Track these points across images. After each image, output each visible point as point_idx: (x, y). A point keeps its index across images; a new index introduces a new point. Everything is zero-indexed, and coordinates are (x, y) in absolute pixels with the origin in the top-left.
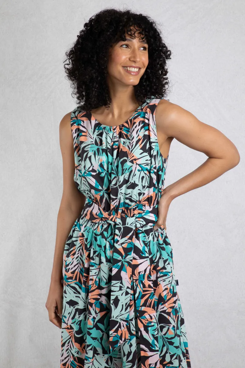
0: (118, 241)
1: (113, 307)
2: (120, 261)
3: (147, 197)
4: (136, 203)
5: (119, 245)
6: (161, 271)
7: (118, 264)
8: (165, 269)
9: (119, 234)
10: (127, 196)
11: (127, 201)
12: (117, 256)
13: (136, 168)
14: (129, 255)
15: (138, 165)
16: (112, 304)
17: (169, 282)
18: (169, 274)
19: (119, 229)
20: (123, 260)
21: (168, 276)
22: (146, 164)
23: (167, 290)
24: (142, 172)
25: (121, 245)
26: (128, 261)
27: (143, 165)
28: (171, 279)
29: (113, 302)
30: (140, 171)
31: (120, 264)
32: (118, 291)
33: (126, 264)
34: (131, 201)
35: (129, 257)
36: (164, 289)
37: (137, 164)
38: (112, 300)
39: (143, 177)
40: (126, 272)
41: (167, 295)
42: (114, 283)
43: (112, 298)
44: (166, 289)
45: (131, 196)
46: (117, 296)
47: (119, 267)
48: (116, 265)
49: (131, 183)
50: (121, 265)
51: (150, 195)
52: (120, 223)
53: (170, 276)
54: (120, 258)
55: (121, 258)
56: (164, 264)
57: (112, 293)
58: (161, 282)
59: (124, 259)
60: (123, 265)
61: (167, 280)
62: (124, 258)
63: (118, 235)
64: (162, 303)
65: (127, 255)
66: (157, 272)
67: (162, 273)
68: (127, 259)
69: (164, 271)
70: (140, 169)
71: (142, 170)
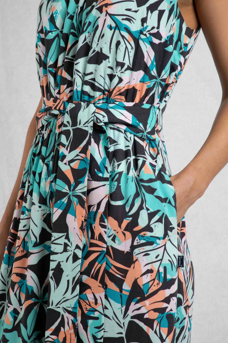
0: (64, 157)
1: (52, 283)
2: (65, 194)
3: (126, 88)
4: (104, 94)
5: (66, 164)
6: (142, 234)
7: (63, 200)
8: (151, 230)
9: (66, 144)
10: (87, 78)
11: (87, 88)
12: (61, 186)
13: (105, 20)
14: (80, 182)
15: (110, 15)
16: (51, 278)
17: (157, 257)
18: (158, 241)
19: (67, 133)
20: (71, 193)
21: (155, 245)
22: (125, 17)
23: (152, 274)
24: (117, 31)
25: (69, 165)
26: (78, 194)
27: (119, 18)
28: (161, 251)
29: (53, 274)
30: (113, 30)
31: (65, 200)
32: (61, 253)
33: (75, 200)
34: (94, 88)
35: (80, 186)
36: (144, 270)
37: (107, 13)
38: (52, 270)
39: (118, 43)
40: (75, 217)
41: (151, 283)
42: (56, 238)
43: (53, 265)
44: (150, 271)
45: (94, 79)
46: (59, 262)
47: (64, 207)
48: (59, 202)
49: (94, 51)
50: (67, 202)
51: (133, 84)
52: (68, 122)
53: (158, 246)
54: (65, 189)
55: (68, 190)
56: (150, 220)
57: (52, 257)
58: (140, 257)
59: (73, 190)
60: (70, 202)
61: (153, 254)
62: (72, 188)
63: (64, 146)
64: (138, 298)
65: (77, 183)
66: (134, 235)
67: (144, 238)
68: (77, 191)
69: (149, 234)
70: (114, 25)
71: (117, 27)
